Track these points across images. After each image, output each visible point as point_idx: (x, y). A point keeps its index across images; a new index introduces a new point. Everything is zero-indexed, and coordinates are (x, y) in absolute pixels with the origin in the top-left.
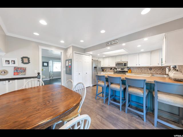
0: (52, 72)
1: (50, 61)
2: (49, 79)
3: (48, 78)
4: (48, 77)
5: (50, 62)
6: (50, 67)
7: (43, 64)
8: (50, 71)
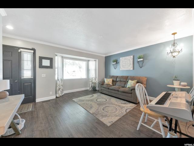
0: (61, 80)
1: (56, 57)
2: (54, 97)
3: (51, 95)
4: (51, 93)
5: (58, 60)
6: (56, 70)
7: (41, 62)
8: (56, 78)
